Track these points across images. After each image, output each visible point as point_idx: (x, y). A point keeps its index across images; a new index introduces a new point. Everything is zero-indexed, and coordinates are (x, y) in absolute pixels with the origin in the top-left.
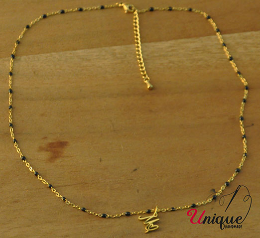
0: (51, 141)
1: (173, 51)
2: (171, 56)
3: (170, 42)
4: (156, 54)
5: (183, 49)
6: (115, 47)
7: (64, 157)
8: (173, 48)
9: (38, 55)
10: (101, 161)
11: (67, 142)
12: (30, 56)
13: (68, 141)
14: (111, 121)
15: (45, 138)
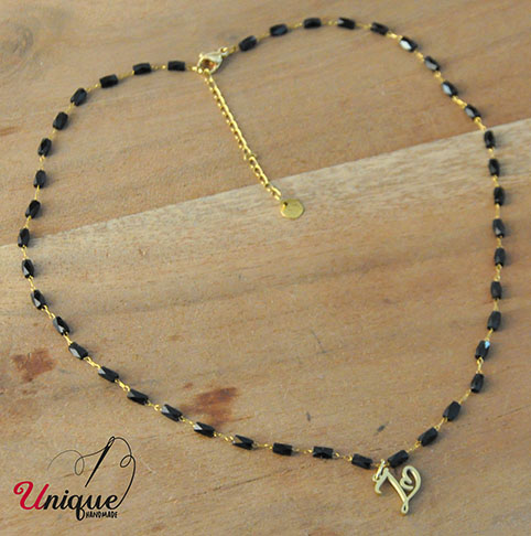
0: (201, 391)
1: (404, 171)
2: (402, 183)
3: (394, 154)
4: (373, 183)
5: (425, 165)
6: (290, 179)
7: (234, 421)
8: (402, 167)
9: (141, 215)
10: (309, 419)
11: (234, 389)
12: (125, 219)
13: (235, 386)
14: (313, 332)
15: (189, 386)
